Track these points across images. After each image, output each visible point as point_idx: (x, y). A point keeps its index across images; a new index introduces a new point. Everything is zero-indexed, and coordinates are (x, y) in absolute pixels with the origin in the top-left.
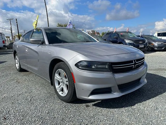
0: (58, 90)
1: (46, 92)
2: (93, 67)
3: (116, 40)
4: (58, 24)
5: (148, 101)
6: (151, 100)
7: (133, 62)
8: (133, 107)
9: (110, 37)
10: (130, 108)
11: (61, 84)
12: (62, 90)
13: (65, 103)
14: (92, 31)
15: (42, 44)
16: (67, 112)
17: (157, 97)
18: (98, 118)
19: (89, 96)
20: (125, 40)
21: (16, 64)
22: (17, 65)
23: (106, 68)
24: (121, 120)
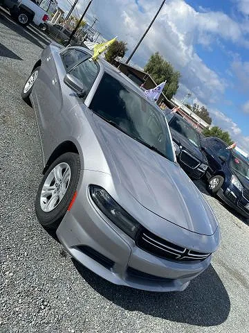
0: (43, 192)
1: (28, 175)
2: (113, 212)
3: (220, 162)
4: (158, 53)
5: (158, 320)
6: (165, 321)
7: (183, 251)
8: (126, 312)
9: (217, 149)
10: (119, 310)
11: (54, 187)
12: (49, 197)
13: (36, 221)
14: (203, 109)
15: (80, 97)
16: (25, 239)
17: (179, 325)
18: (57, 289)
19: (72, 247)
20: (233, 176)
21: (28, 83)
22: (28, 86)
23: (130, 230)
24: (87, 320)
